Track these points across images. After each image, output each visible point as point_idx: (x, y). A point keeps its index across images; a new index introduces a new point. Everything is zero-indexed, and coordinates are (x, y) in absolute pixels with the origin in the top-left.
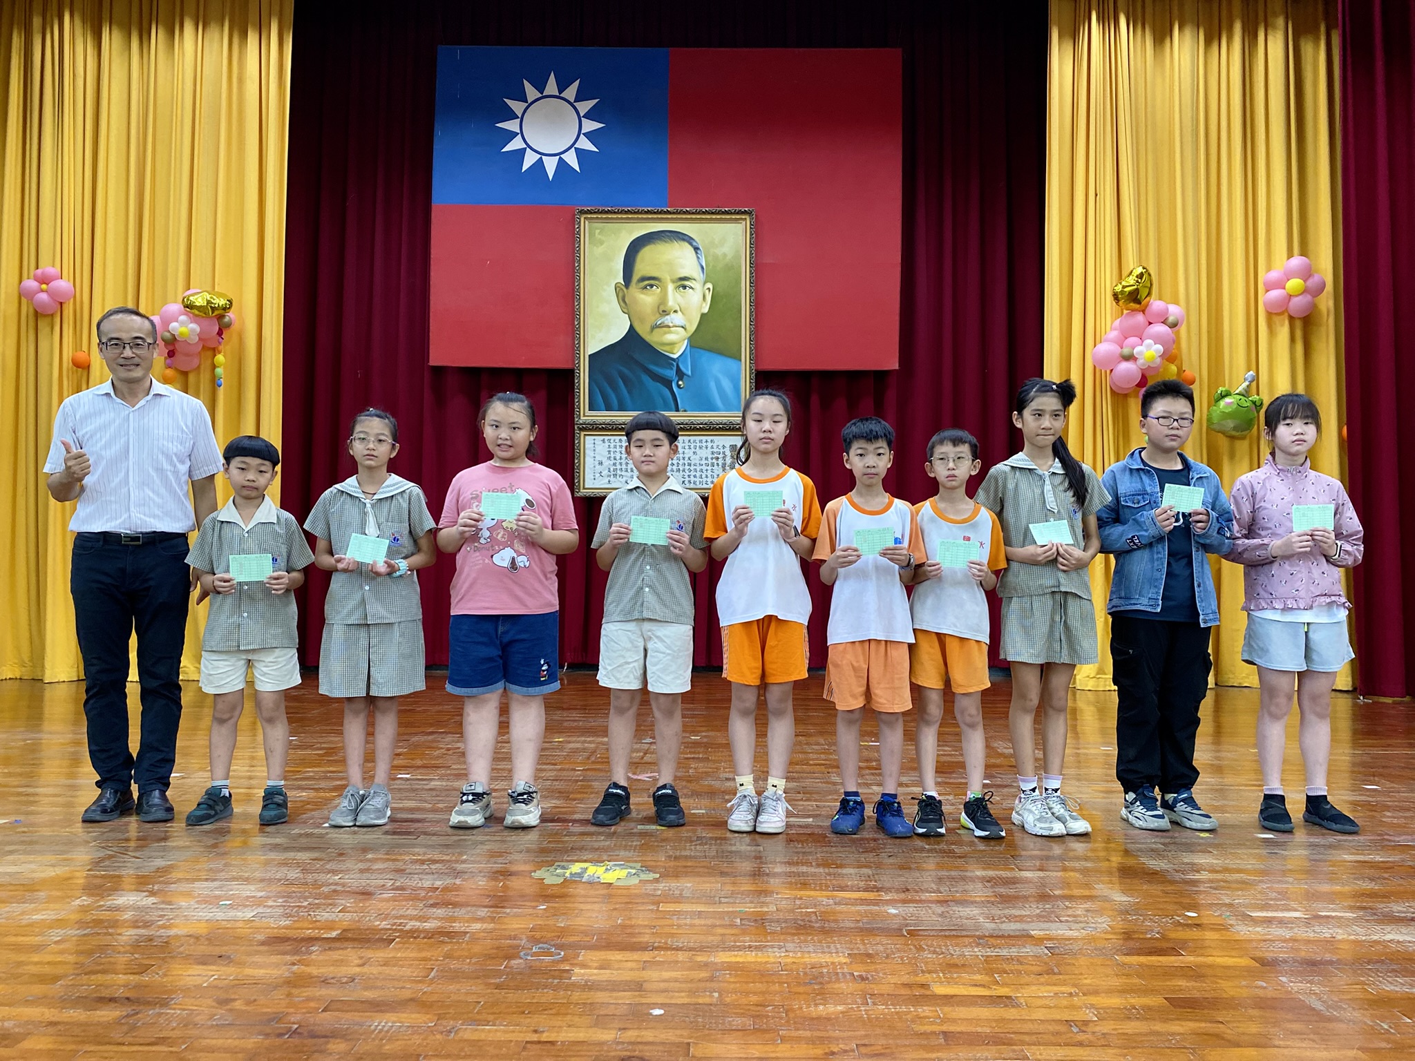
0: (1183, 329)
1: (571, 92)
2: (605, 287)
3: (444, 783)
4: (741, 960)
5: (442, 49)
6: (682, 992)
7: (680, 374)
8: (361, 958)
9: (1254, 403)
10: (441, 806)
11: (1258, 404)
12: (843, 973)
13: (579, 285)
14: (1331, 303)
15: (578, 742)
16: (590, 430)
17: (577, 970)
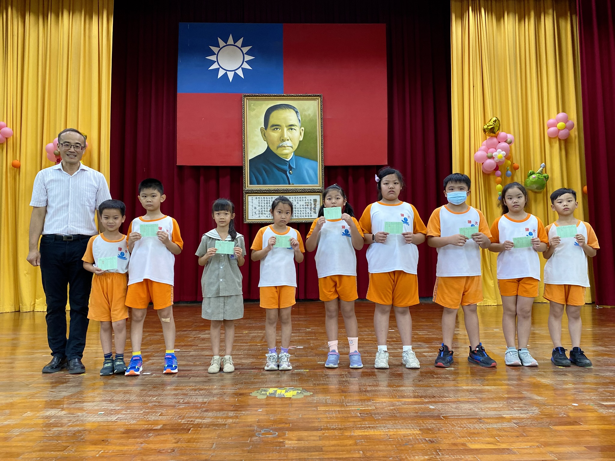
0: (513, 145)
1: (239, 43)
2: (256, 129)
3: (197, 353)
4: (367, 434)
5: (181, 25)
6: (343, 451)
7: (290, 168)
8: (175, 439)
9: (545, 177)
10: (198, 363)
11: (546, 178)
12: (421, 439)
13: (244, 128)
14: (576, 133)
15: (255, 333)
16: (250, 193)
17: (287, 442)
